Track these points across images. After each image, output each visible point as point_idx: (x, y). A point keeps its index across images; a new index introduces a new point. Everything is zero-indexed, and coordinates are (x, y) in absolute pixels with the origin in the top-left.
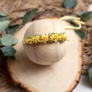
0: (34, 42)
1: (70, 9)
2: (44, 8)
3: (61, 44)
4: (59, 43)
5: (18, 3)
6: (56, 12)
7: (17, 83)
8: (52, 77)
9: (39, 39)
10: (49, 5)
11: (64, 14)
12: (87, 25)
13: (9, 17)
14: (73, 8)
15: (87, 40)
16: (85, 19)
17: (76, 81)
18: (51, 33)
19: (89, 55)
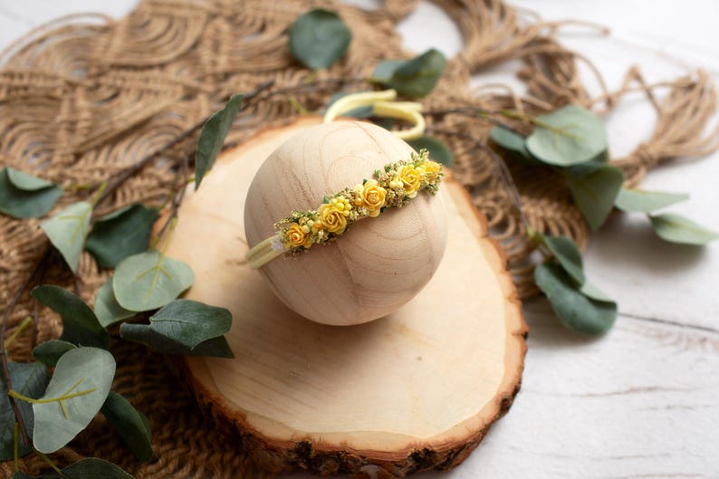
0: (333, 228)
1: (329, 68)
2: (211, 96)
3: (428, 200)
4: (421, 200)
5: (74, 110)
6: (276, 98)
7: (292, 447)
8: (420, 359)
9: (350, 206)
10: (227, 76)
11: (313, 95)
12: (432, 108)
13: (67, 183)
14: (341, 57)
15: (463, 171)
16: (416, 86)
17: (515, 334)
18: (383, 171)
19: (502, 226)
